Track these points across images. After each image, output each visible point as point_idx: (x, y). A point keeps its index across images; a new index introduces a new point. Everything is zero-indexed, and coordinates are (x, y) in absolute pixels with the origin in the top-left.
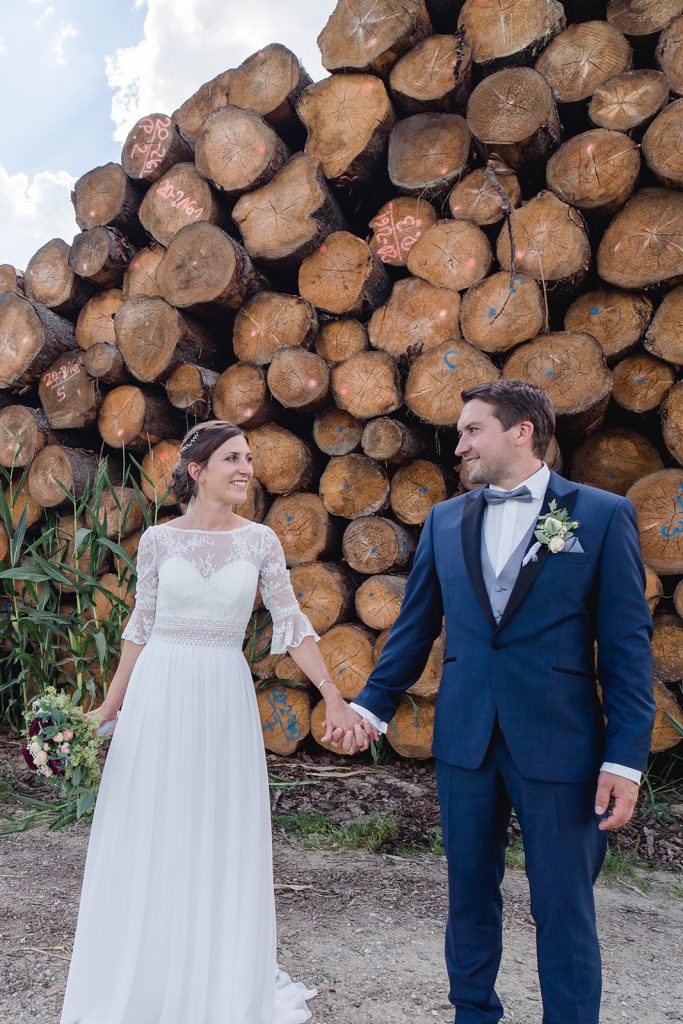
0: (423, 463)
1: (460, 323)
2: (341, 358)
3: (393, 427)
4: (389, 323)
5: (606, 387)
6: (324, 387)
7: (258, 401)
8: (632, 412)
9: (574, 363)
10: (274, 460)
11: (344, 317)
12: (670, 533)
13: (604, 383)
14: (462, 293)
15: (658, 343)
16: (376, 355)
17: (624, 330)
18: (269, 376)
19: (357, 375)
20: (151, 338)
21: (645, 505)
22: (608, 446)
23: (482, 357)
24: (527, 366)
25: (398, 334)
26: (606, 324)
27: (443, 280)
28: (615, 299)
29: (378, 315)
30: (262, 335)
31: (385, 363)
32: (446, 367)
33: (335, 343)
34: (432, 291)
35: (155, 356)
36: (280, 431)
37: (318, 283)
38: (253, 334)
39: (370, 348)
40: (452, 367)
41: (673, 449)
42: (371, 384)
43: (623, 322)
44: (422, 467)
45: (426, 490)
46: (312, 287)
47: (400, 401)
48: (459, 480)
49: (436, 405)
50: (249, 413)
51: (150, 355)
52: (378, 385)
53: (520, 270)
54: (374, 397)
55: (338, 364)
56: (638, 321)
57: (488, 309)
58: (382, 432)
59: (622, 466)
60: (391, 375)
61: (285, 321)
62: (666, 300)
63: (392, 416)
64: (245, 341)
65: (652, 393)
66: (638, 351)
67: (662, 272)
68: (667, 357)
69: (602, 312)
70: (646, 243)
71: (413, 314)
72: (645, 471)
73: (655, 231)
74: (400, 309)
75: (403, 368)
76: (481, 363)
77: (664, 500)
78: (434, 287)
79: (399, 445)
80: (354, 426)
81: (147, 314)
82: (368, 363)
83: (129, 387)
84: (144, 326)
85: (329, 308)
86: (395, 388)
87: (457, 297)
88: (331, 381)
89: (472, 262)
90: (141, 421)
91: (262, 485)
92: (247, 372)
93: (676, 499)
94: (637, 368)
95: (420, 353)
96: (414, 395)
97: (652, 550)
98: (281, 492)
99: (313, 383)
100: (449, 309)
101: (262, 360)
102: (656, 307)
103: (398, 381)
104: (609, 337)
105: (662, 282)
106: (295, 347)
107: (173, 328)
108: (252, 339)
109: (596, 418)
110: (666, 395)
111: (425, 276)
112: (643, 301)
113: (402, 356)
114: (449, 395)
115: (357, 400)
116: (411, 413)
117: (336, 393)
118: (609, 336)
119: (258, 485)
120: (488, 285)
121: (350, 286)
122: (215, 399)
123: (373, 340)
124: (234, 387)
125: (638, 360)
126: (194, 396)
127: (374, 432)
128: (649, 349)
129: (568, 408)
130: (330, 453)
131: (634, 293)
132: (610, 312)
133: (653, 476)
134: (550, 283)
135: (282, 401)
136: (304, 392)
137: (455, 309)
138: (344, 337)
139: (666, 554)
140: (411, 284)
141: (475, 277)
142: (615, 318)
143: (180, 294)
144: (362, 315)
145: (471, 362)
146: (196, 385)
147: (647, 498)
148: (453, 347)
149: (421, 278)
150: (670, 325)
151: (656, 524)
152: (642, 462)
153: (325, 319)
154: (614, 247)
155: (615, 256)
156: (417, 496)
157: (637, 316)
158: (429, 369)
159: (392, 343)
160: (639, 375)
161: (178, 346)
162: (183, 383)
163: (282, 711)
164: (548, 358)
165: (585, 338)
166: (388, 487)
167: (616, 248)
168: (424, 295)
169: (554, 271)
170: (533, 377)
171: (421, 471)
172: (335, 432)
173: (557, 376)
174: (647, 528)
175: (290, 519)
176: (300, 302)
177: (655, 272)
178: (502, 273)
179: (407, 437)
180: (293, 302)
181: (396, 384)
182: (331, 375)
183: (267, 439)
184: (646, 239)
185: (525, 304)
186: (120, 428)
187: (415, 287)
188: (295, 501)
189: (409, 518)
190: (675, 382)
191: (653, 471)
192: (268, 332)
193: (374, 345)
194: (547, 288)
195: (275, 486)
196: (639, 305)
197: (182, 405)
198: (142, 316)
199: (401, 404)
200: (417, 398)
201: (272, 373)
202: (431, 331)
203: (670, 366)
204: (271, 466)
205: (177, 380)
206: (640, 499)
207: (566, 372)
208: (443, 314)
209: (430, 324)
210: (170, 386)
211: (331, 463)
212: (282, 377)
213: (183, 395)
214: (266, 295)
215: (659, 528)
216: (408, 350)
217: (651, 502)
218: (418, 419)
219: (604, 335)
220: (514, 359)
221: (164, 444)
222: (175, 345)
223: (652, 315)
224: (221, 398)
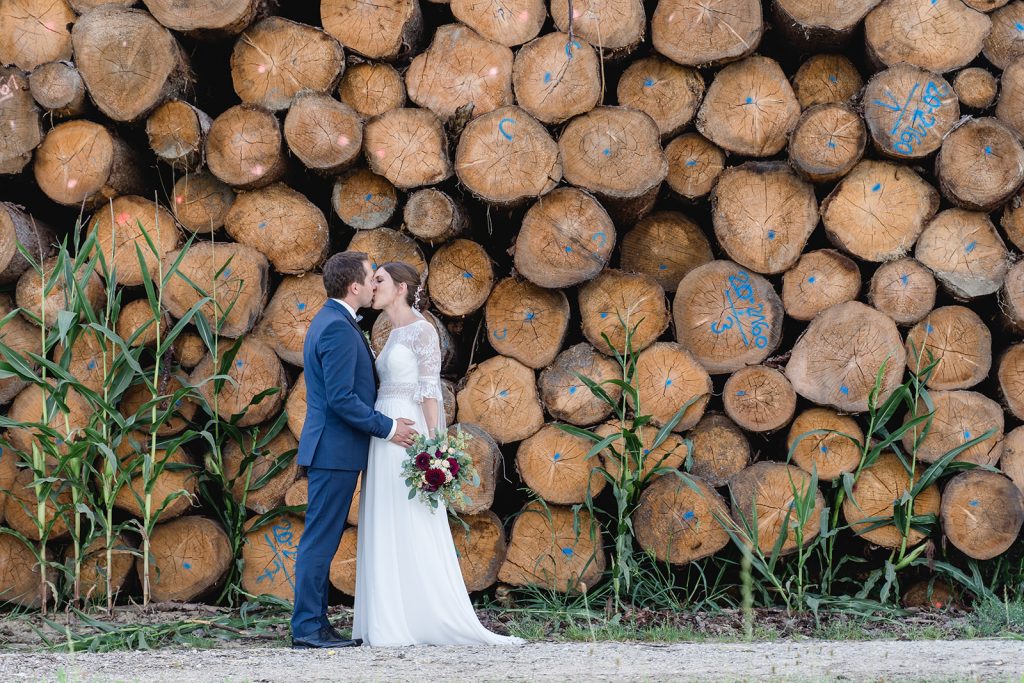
0: (466, 242)
1: (512, 85)
2: (374, 112)
3: (442, 201)
4: (431, 74)
5: (662, 171)
6: (358, 146)
7: (271, 156)
8: (683, 197)
9: (631, 143)
10: (285, 231)
11: (377, 62)
12: (720, 329)
13: (660, 167)
14: (515, 49)
15: (709, 124)
16: (420, 114)
17: (677, 107)
18: (287, 126)
19: (396, 135)
20: (130, 63)
21: (696, 299)
22: (658, 231)
23: (541, 128)
24: (583, 141)
25: (441, 90)
26: (659, 98)
27: (492, 31)
28: (668, 72)
29: (417, 63)
30: (274, 72)
31: (431, 124)
32: (502, 137)
33: (364, 91)
34: (481, 43)
35: (136, 88)
36: (293, 195)
37: (346, 16)
38: (262, 69)
39: (409, 104)
40: (508, 137)
41: (723, 239)
42: (413, 147)
43: (675, 97)
44: (466, 247)
45: (470, 275)
46: (338, 19)
47: (448, 171)
48: (513, 265)
49: (490, 178)
50: (259, 171)
51: (128, 87)
52: (422, 150)
53: (576, 33)
54: (418, 164)
55: (372, 120)
56: (691, 99)
57: (542, 73)
58: (429, 205)
59: (673, 256)
60: (438, 140)
61: (306, 59)
62: (717, 79)
63: (440, 186)
64: (250, 78)
65: (703, 177)
66: (690, 129)
67: (714, 51)
68: (718, 141)
69: (655, 85)
70: (699, 18)
71: (459, 67)
72: (696, 262)
73: (707, 6)
74: (444, 59)
75: (452, 132)
76: (539, 135)
77: (714, 294)
78: (483, 39)
79: (448, 222)
80: (385, 195)
81: (125, 30)
82: (410, 122)
83: (87, 123)
84: (119, 46)
85: (360, 49)
86: (442, 155)
87: (509, 54)
88: (364, 139)
89: (524, 16)
90: (105, 171)
91: (269, 261)
92: (255, 117)
93: (726, 295)
94: (689, 148)
95: (470, 117)
96: (465, 165)
97: (703, 347)
98: (294, 272)
99: (344, 141)
100: (500, 66)
101: (277, 104)
102: (708, 85)
103: (447, 147)
104: (663, 113)
105: (714, 62)
106: (321, 94)
107: (164, 55)
108: (260, 75)
109: (649, 201)
110: (716, 182)
111: (472, 24)
112: (695, 77)
113: (450, 118)
114: (505, 168)
115: (397, 164)
116: (462, 186)
117: (370, 154)
118: (662, 111)
119: (265, 263)
120: (543, 45)
121: (387, 26)
122: (209, 149)
123: (412, 93)
124: (237, 135)
125: (690, 141)
126: (188, 144)
127: (420, 205)
128: (701, 130)
129: (626, 191)
130: (355, 226)
131: (688, 69)
132: (663, 85)
133: (704, 268)
134: (607, 51)
135: (304, 159)
136: (333, 151)
137: (507, 69)
138: (376, 86)
139: (716, 353)
140: (457, 32)
141: (528, 34)
142: (669, 93)
143: (176, 11)
144: (399, 62)
145: (529, 133)
146: (192, 131)
147: (698, 291)
148: (509, 115)
149: (467, 26)
150: (721, 107)
151: (706, 320)
152: (692, 251)
153: (353, 60)
154: (668, 16)
155: (670, 27)
156: (459, 282)
157: (690, 93)
158: (483, 137)
159: (434, 99)
160: (691, 155)
161: (169, 78)
162: (172, 126)
163: (285, 553)
164: (605, 134)
165: (641, 116)
166: (426, 270)
167: (671, 18)
168: (471, 46)
169: (610, 38)
170: (590, 154)
171: (464, 252)
172: (361, 200)
173: (614, 155)
174: (698, 324)
175: (301, 307)
176: (326, 37)
177: (708, 50)
178: (558, 33)
179: (456, 213)
180: (316, 37)
181: (444, 150)
182: (364, 133)
183: (275, 203)
184: (699, 13)
185: (581, 72)
186: (70, 177)
187: (462, 36)
188: (308, 284)
189: (450, 307)
190: (726, 168)
191: (704, 263)
192: (282, 68)
193: (413, 99)
194: (604, 55)
195: (285, 265)
196: (692, 81)
197: (169, 154)
198: (117, 33)
199: (450, 175)
200: (469, 169)
201: (291, 123)
202: (480, 90)
203: (721, 150)
204: (282, 238)
205: (162, 121)
206: (692, 292)
207: (624, 151)
208: (494, 71)
209: (479, 81)
210: (152, 128)
211: (356, 238)
212: (304, 130)
213: (172, 140)
214: (278, 22)
215: (709, 325)
216: (457, 111)
217: (702, 296)
218: (468, 193)
219: (658, 109)
220: (569, 132)
221: (124, 202)
222: (166, 76)
223: (704, 94)
224: (219, 148)
